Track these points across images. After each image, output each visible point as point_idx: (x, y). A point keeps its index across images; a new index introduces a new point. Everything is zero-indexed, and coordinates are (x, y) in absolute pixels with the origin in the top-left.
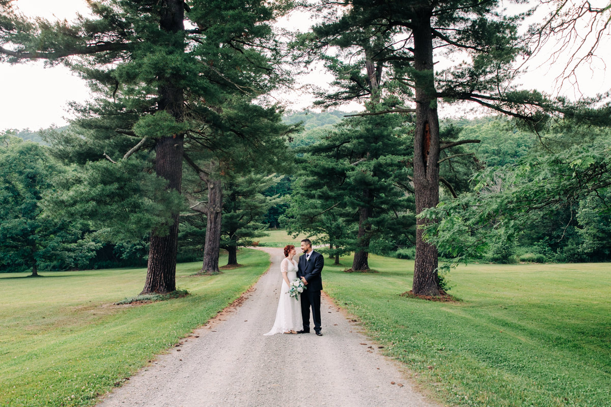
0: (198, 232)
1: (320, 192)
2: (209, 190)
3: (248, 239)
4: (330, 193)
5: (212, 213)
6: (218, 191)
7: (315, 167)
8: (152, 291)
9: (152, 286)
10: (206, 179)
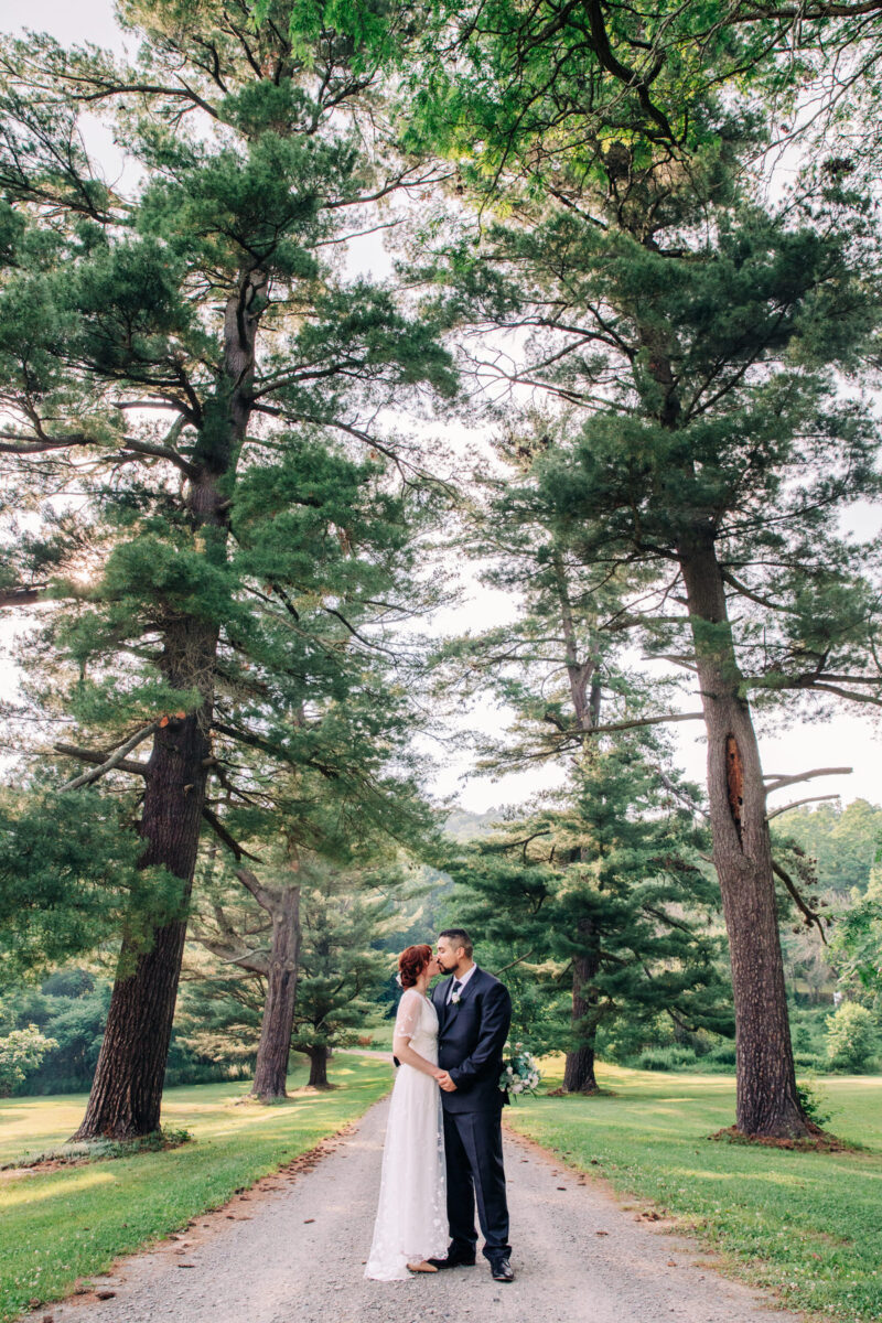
0: (252, 1016)
1: (495, 923)
2: (275, 927)
3: (350, 1031)
4: (515, 928)
5: (278, 973)
6: (291, 929)
7: (484, 876)
8: (97, 1132)
9: (100, 1121)
10: (269, 904)
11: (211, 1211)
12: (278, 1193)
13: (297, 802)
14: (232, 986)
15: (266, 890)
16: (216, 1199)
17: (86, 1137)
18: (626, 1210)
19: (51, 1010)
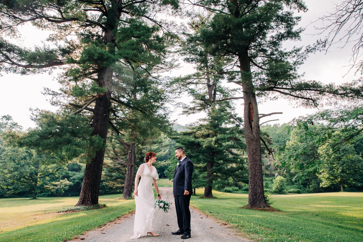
0: (123, 177)
2: (129, 154)
4: (192, 155)
5: (129, 165)
6: (133, 154)
7: (184, 141)
8: (82, 204)
9: (83, 201)
10: (127, 148)
11: (111, 222)
12: (128, 218)
13: (134, 120)
14: (118, 170)
15: (126, 144)
16: (112, 219)
17: (79, 205)
18: (218, 223)
19: (71, 175)
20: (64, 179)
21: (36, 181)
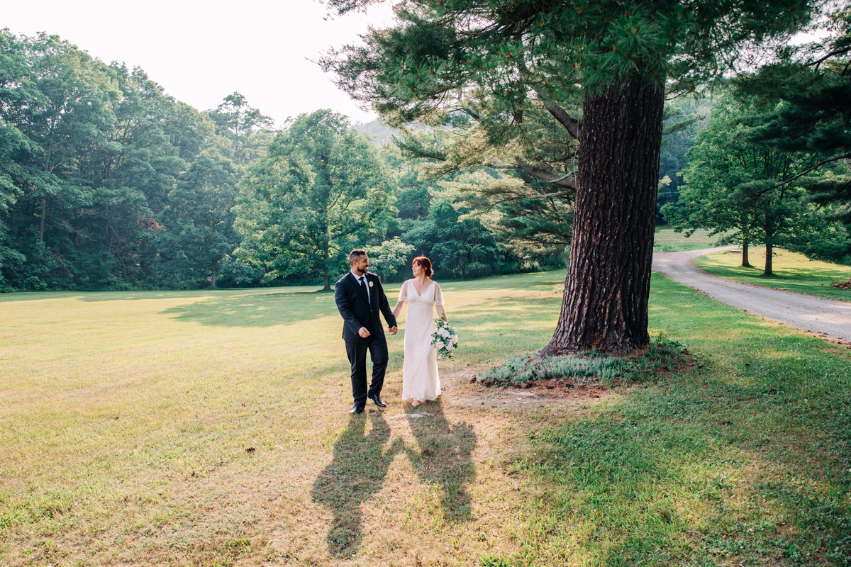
19: (402, 228)
20: (392, 238)
21: (325, 247)
